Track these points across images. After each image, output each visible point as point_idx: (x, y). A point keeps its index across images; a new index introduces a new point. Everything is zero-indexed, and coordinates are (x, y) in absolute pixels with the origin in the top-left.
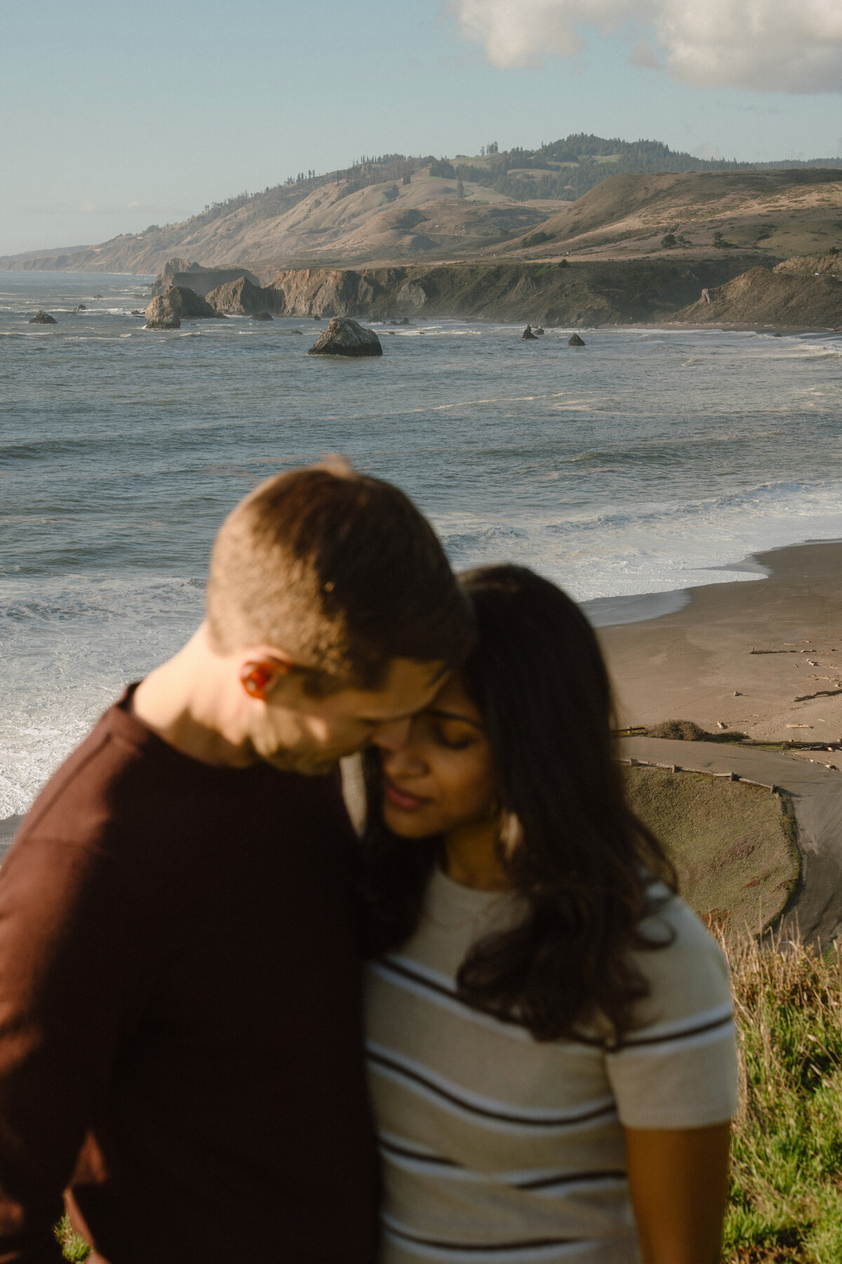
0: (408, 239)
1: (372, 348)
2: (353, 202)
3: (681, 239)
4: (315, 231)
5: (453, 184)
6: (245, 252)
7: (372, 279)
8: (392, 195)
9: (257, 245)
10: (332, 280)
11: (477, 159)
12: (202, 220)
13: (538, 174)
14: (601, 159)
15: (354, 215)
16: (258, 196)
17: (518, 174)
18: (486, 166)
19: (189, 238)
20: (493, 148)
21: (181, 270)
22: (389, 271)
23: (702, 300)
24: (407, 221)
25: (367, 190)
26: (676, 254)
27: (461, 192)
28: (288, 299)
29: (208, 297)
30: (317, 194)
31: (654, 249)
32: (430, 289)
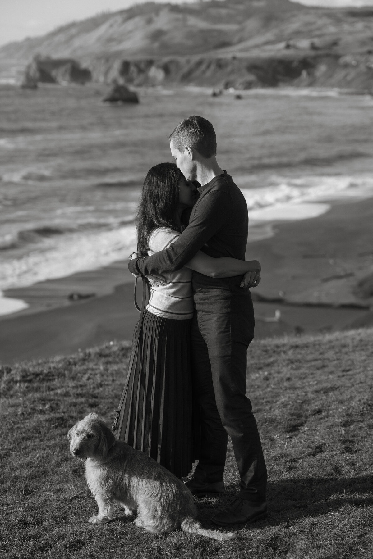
0: (156, 45)
1: (133, 100)
2: (130, 25)
3: (293, 45)
4: (110, 40)
5: (180, 16)
6: (74, 50)
7: (137, 65)
8: (149, 21)
9: (80, 47)
10: (117, 66)
11: (193, 4)
13: (223, 11)
15: (130, 32)
16: (81, 22)
17: (213, 11)
18: (197, 7)
19: (46, 44)
21: (42, 59)
22: (145, 61)
23: (302, 77)
24: (157, 35)
25: (137, 19)
26: (290, 53)
27: (185, 20)
28: (95, 75)
29: (54, 73)
30: (111, 21)
31: (279, 50)
32: (166, 69)
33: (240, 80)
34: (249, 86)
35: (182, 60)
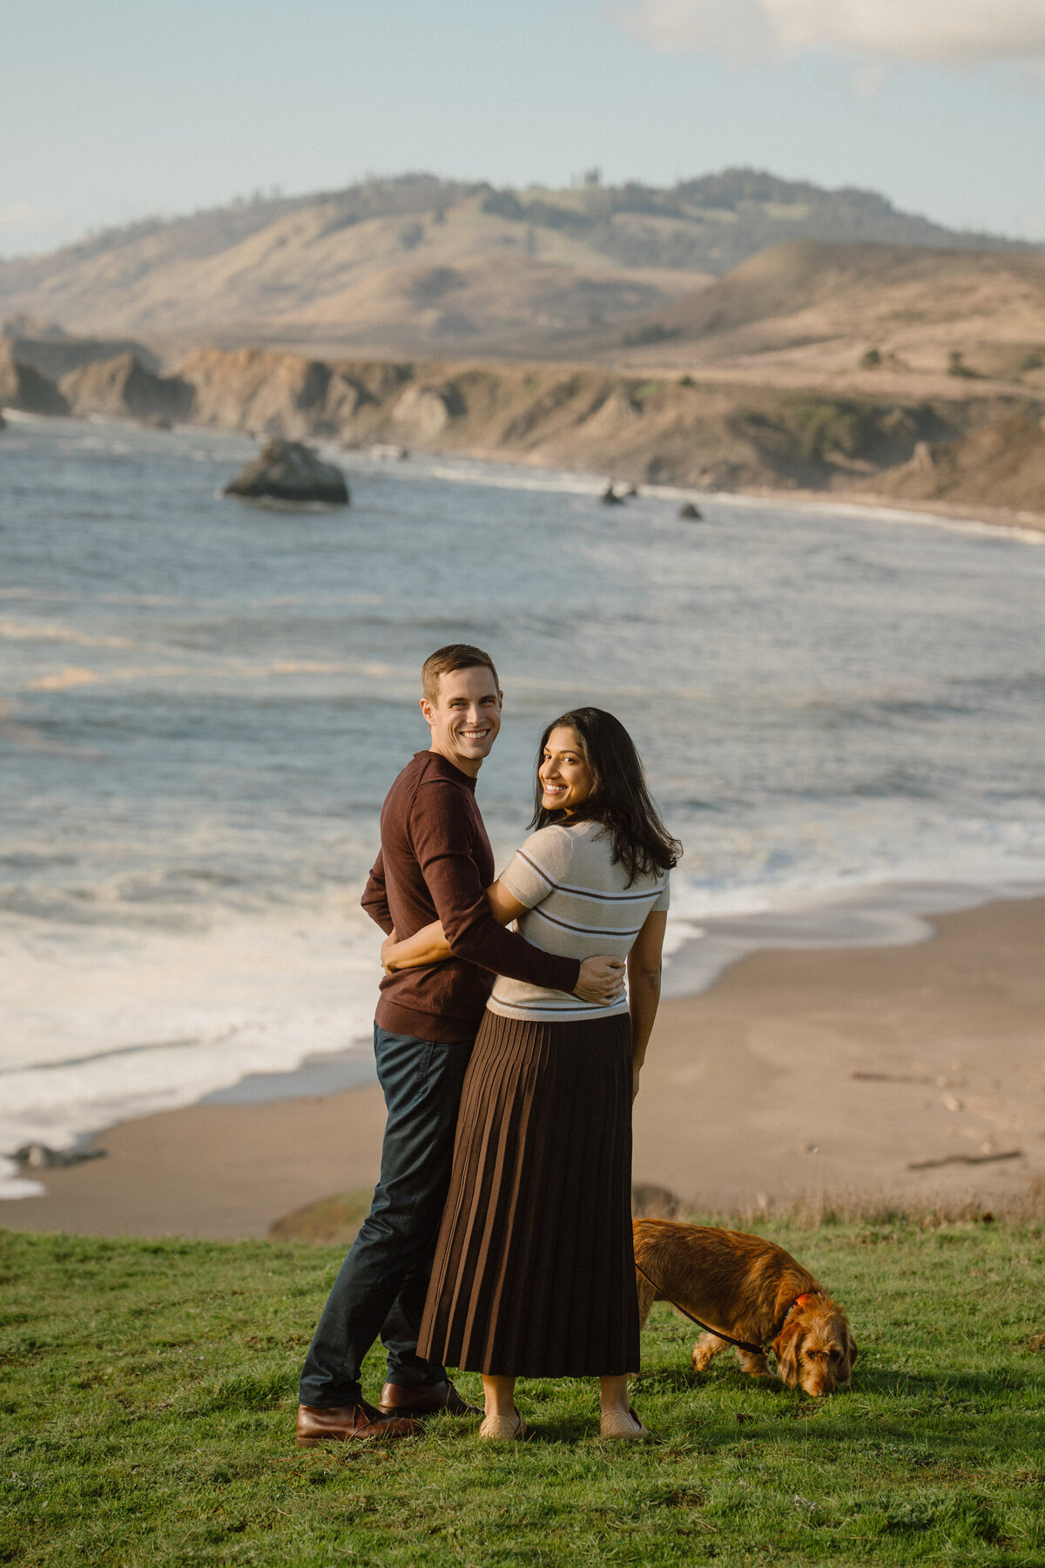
0: (429, 317)
1: (328, 494)
2: (345, 245)
3: (892, 356)
4: (274, 288)
5: (518, 230)
6: (149, 313)
7: (355, 379)
8: (413, 239)
9: (169, 304)
10: (286, 376)
11: (564, 193)
12: (81, 252)
13: (665, 227)
14: (775, 211)
15: (344, 267)
16: (180, 222)
17: (632, 224)
18: (577, 205)
19: (52, 282)
20: (593, 177)
21: (31, 333)
22: (385, 367)
23: (914, 464)
24: (436, 284)
25: (370, 227)
26: (880, 382)
27: (531, 244)
28: (206, 399)
29: (65, 384)
30: (282, 227)
31: (842, 372)
32: (454, 404)
33: (702, 457)
34: (730, 478)
35: (510, 373)
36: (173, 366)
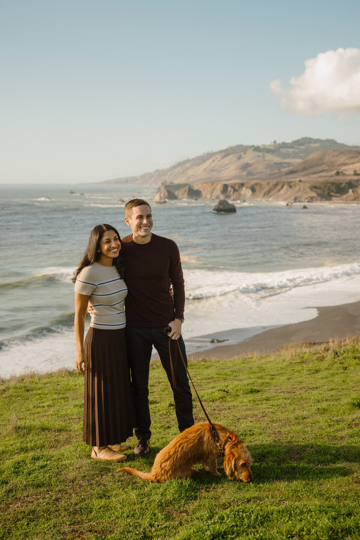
0: (245, 173)
1: (232, 210)
2: (226, 160)
3: (342, 172)
4: (213, 170)
5: (261, 154)
6: (189, 178)
7: (233, 187)
8: (240, 158)
9: (193, 175)
10: (219, 187)
11: (269, 146)
12: (174, 167)
13: (291, 150)
14: (313, 145)
15: (226, 165)
16: (193, 159)
17: (284, 150)
18: (272, 148)
19: (169, 173)
20: (275, 142)
21: (167, 184)
22: (238, 184)
23: (349, 194)
24: (246, 166)
25: (231, 156)
26: (340, 178)
27: (264, 157)
28: (204, 193)
29: (176, 193)
30: (214, 158)
31: (332, 176)
32: (253, 190)
33: (305, 196)
34: (311, 200)
35: (264, 183)
36: (196, 188)
